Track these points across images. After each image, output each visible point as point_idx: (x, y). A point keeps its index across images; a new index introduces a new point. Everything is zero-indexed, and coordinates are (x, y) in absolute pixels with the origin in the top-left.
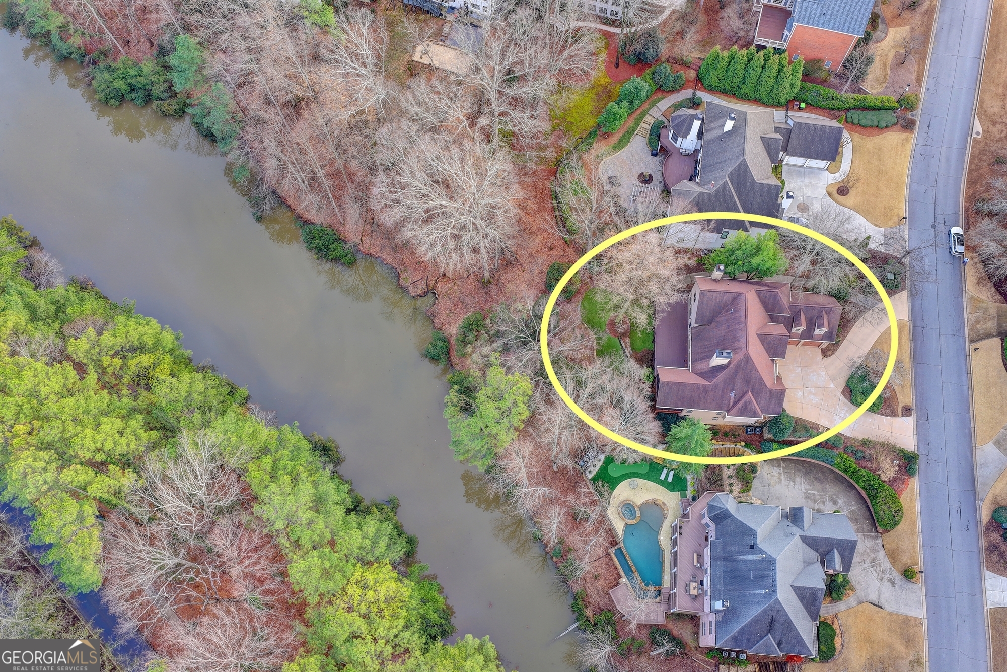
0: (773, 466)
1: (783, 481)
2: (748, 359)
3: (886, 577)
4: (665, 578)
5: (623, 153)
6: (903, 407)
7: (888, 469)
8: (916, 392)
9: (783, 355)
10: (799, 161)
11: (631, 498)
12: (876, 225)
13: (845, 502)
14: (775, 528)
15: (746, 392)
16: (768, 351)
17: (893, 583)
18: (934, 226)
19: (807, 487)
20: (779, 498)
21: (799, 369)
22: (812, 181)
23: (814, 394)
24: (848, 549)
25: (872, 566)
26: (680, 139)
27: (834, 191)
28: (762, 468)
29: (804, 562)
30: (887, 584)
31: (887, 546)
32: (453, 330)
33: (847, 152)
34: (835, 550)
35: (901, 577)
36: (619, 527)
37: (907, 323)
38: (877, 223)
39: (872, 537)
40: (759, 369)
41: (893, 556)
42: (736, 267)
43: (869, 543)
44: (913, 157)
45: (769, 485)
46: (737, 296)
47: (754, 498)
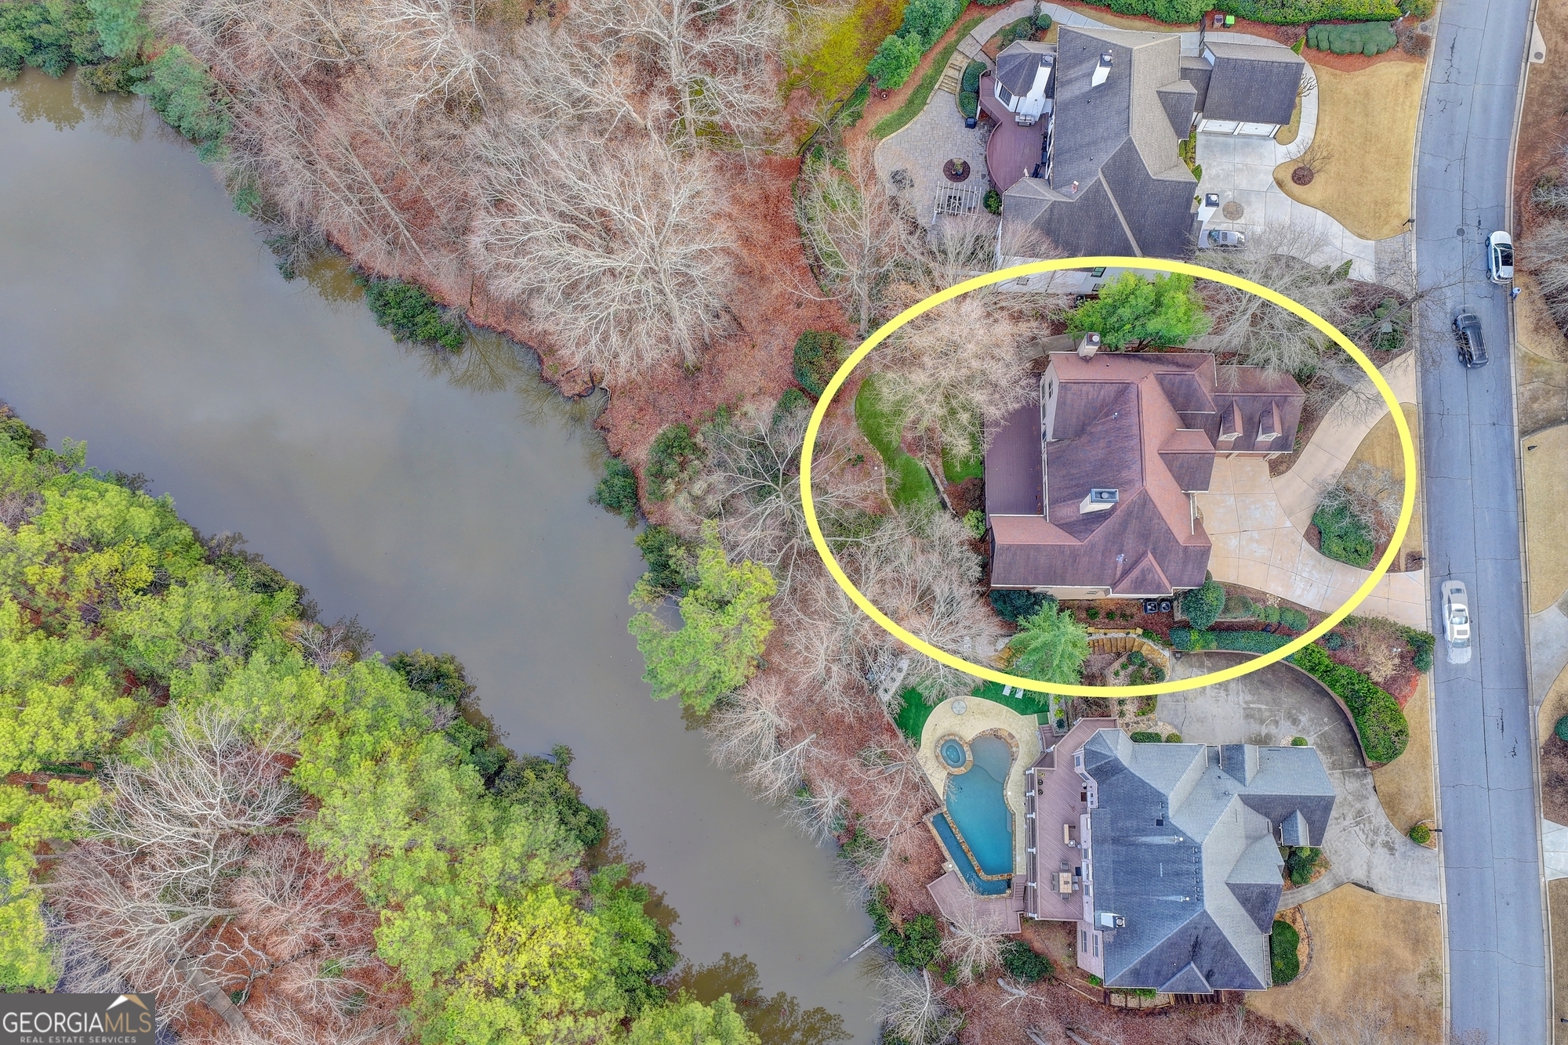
0: (1191, 666)
1: (1208, 691)
2: (1145, 501)
3: (1380, 840)
4: (1018, 859)
5: (916, 126)
6: (1408, 555)
7: (1383, 664)
8: (1430, 527)
9: (1205, 485)
10: (1227, 126)
11: (957, 729)
12: (1361, 236)
13: (1311, 720)
14: (1199, 783)
15: (1144, 554)
16: (1179, 479)
17: (1391, 849)
18: (1461, 232)
19: (1249, 698)
20: (1201, 721)
21: (1232, 499)
22: (1249, 161)
23: (1257, 541)
24: (1318, 811)
25: (1358, 824)
26: (1014, 99)
27: (1288, 179)
28: (1173, 670)
29: (1247, 838)
30: (1382, 851)
31: (1381, 788)
32: (641, 454)
33: (1308, 105)
34: (1298, 813)
35: (1404, 839)
36: (938, 780)
37: (1415, 408)
38: (1362, 232)
39: (1357, 776)
40: (1164, 515)
41: (1391, 804)
42: (1121, 333)
43: (1352, 785)
44: (1425, 107)
45: (1185, 699)
46: (1124, 389)
47: (1160, 724)
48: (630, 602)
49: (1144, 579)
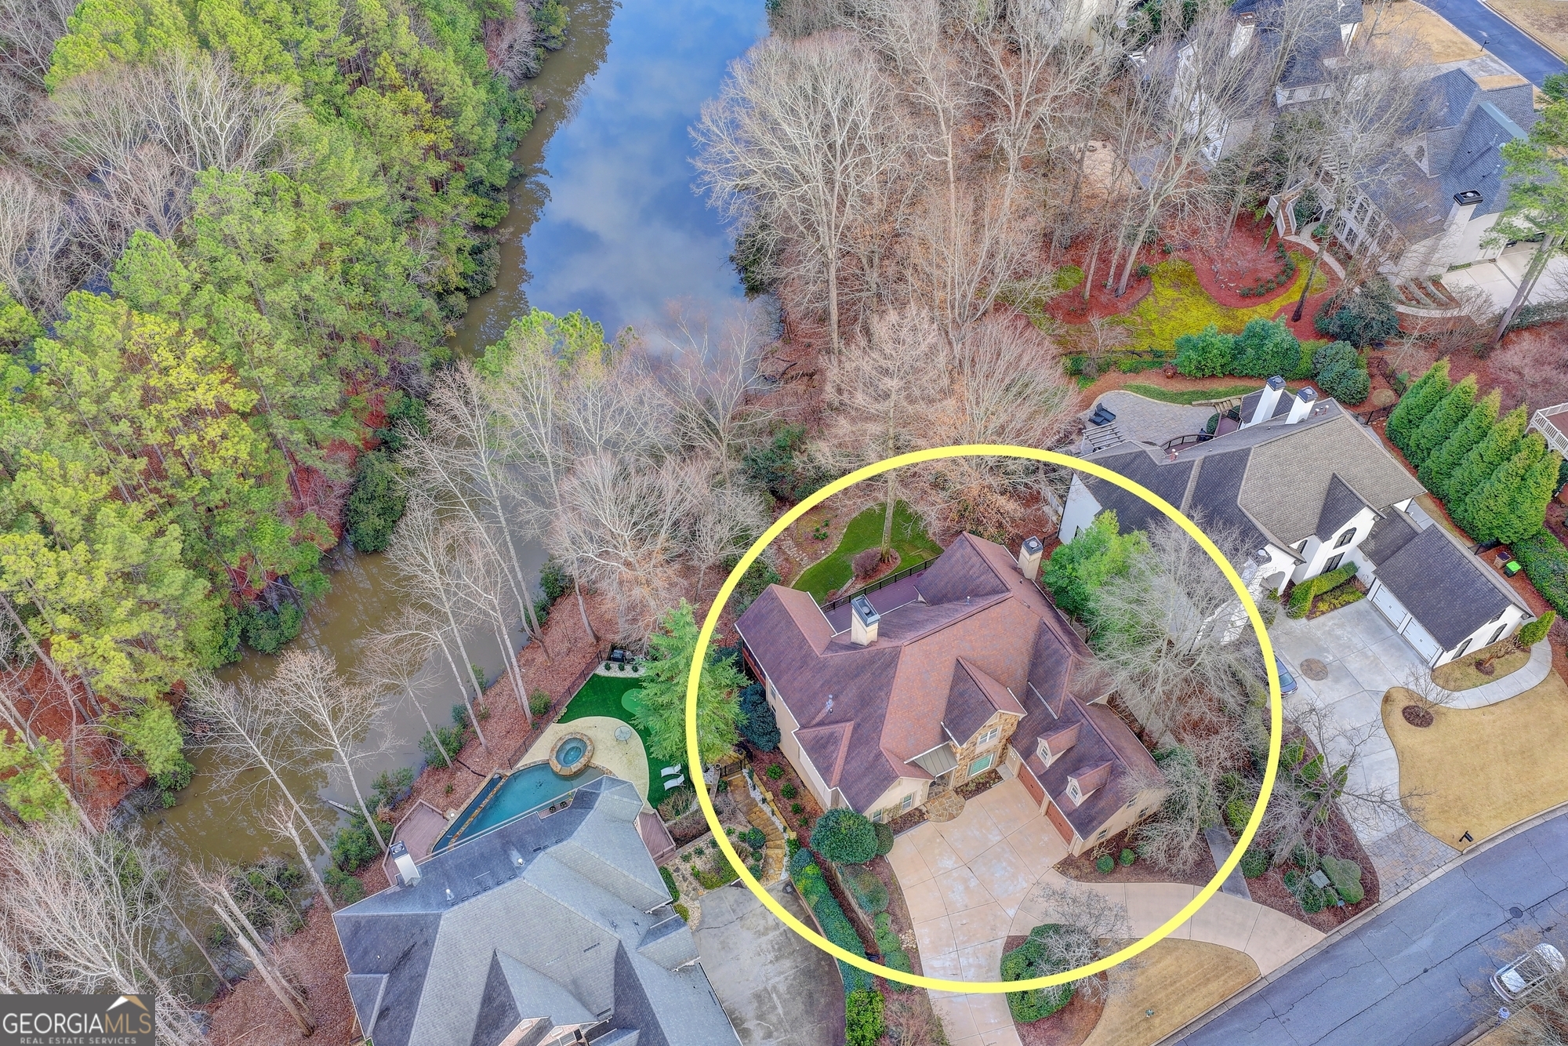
1: (764, 939)
2: (892, 661)
5: (1163, 406)
10: (1395, 610)
12: (1405, 805)
15: (850, 719)
18: (1517, 912)
19: (782, 988)
20: (725, 946)
21: (998, 838)
22: (1383, 659)
23: (967, 888)
27: (1402, 702)
29: (574, 979)
37: (1255, 975)
40: (893, 698)
45: (741, 918)
46: (1001, 589)
47: (697, 904)
49: (824, 747)
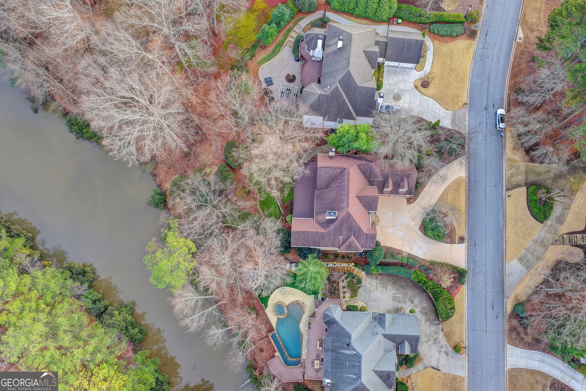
0: (373, 279)
1: (379, 289)
2: (349, 215)
3: (443, 350)
4: (303, 352)
5: (275, 60)
6: (459, 237)
7: (446, 281)
8: (468, 226)
9: (376, 209)
10: (396, 64)
11: (282, 300)
12: (447, 109)
13: (419, 302)
14: (366, 329)
15: (350, 236)
16: (365, 206)
17: (447, 354)
18: (486, 109)
19: (395, 292)
20: (375, 301)
21: (391, 213)
22: (404, 78)
23: (400, 230)
24: (414, 341)
25: (435, 343)
26: (311, 51)
27: (419, 84)
28: (366, 280)
29: (385, 351)
30: (444, 355)
31: (445, 330)
33: (429, 56)
34: (406, 342)
35: (453, 350)
36: (273, 320)
37: (464, 179)
38: (447, 108)
39: (436, 324)
40: (357, 221)
41: (448, 336)
42: (344, 148)
43: (434, 328)
44: (474, 58)
45: (370, 292)
46: (343, 170)
47: (359, 301)
48: (147, 249)
49: (351, 246)
